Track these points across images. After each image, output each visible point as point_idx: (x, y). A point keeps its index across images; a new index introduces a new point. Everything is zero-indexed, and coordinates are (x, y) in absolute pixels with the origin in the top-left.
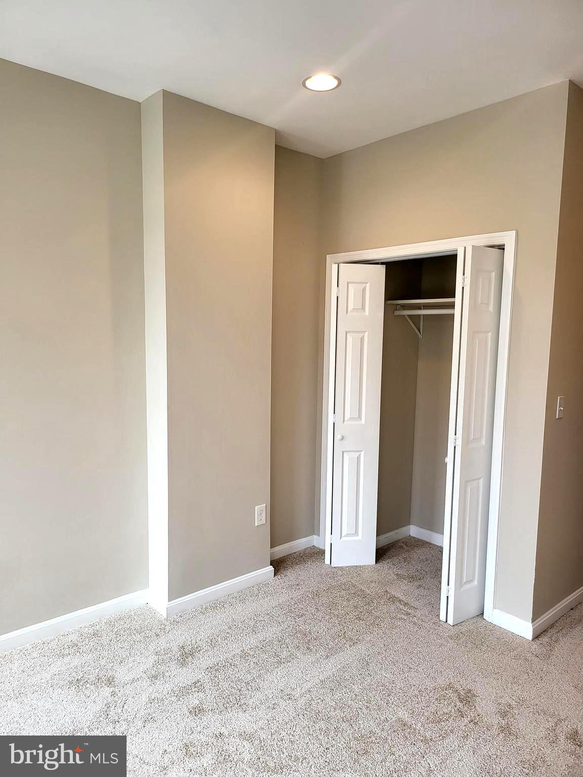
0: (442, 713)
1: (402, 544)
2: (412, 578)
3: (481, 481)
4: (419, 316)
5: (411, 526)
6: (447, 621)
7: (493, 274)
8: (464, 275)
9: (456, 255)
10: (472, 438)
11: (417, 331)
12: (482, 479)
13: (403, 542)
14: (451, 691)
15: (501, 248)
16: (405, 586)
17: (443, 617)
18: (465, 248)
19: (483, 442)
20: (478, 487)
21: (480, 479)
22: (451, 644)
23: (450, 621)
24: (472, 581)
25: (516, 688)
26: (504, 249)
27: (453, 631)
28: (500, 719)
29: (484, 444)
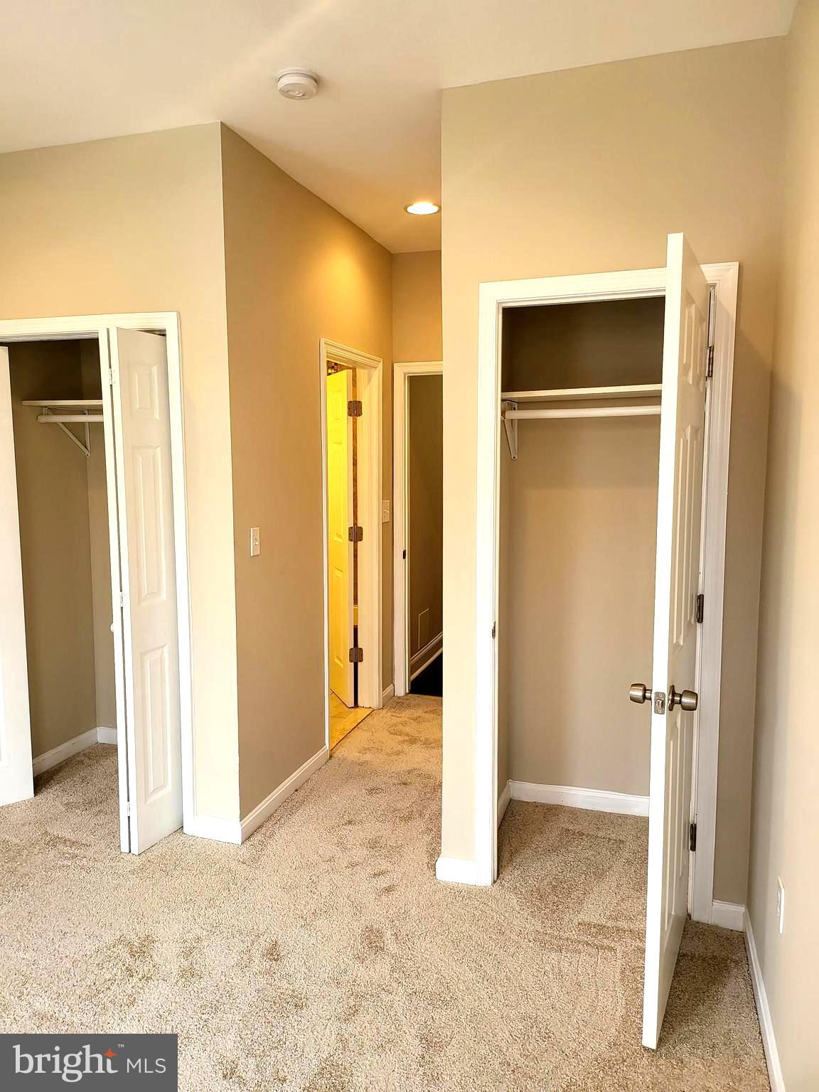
0: (102, 981)
1: (83, 758)
2: (90, 804)
3: (166, 650)
4: (83, 424)
5: (98, 729)
6: (130, 852)
7: (155, 369)
8: (110, 367)
9: (97, 340)
10: (146, 593)
11: (82, 447)
12: (166, 647)
13: (84, 755)
14: (120, 947)
15: (162, 333)
16: (77, 817)
17: (125, 848)
18: (108, 330)
19: (164, 596)
20: (162, 659)
21: (163, 647)
22: (134, 880)
23: (135, 850)
24: (162, 787)
25: (211, 912)
26: (164, 335)
27: (138, 862)
28: (182, 960)
29: (165, 599)
